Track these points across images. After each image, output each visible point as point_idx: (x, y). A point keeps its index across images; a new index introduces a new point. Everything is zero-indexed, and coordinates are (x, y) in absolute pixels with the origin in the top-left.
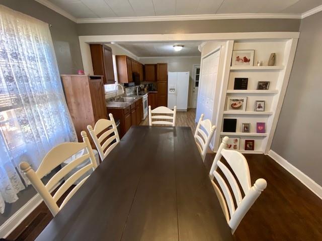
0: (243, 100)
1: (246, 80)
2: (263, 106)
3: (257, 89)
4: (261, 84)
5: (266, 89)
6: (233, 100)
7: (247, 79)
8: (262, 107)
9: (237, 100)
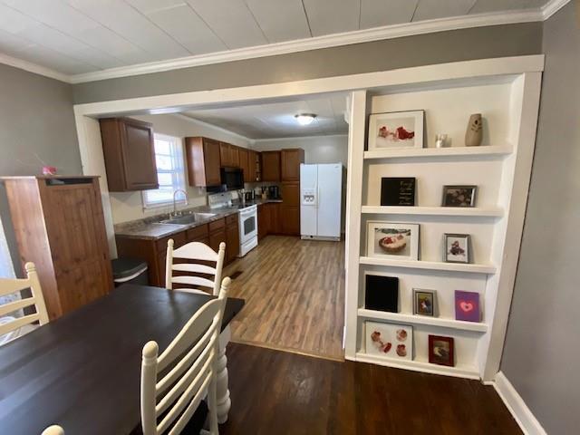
0: (408, 233)
1: (411, 182)
2: (465, 249)
3: (442, 206)
4: (452, 191)
5: (468, 204)
6: (383, 231)
7: (414, 179)
8: (462, 251)
9: (394, 231)
